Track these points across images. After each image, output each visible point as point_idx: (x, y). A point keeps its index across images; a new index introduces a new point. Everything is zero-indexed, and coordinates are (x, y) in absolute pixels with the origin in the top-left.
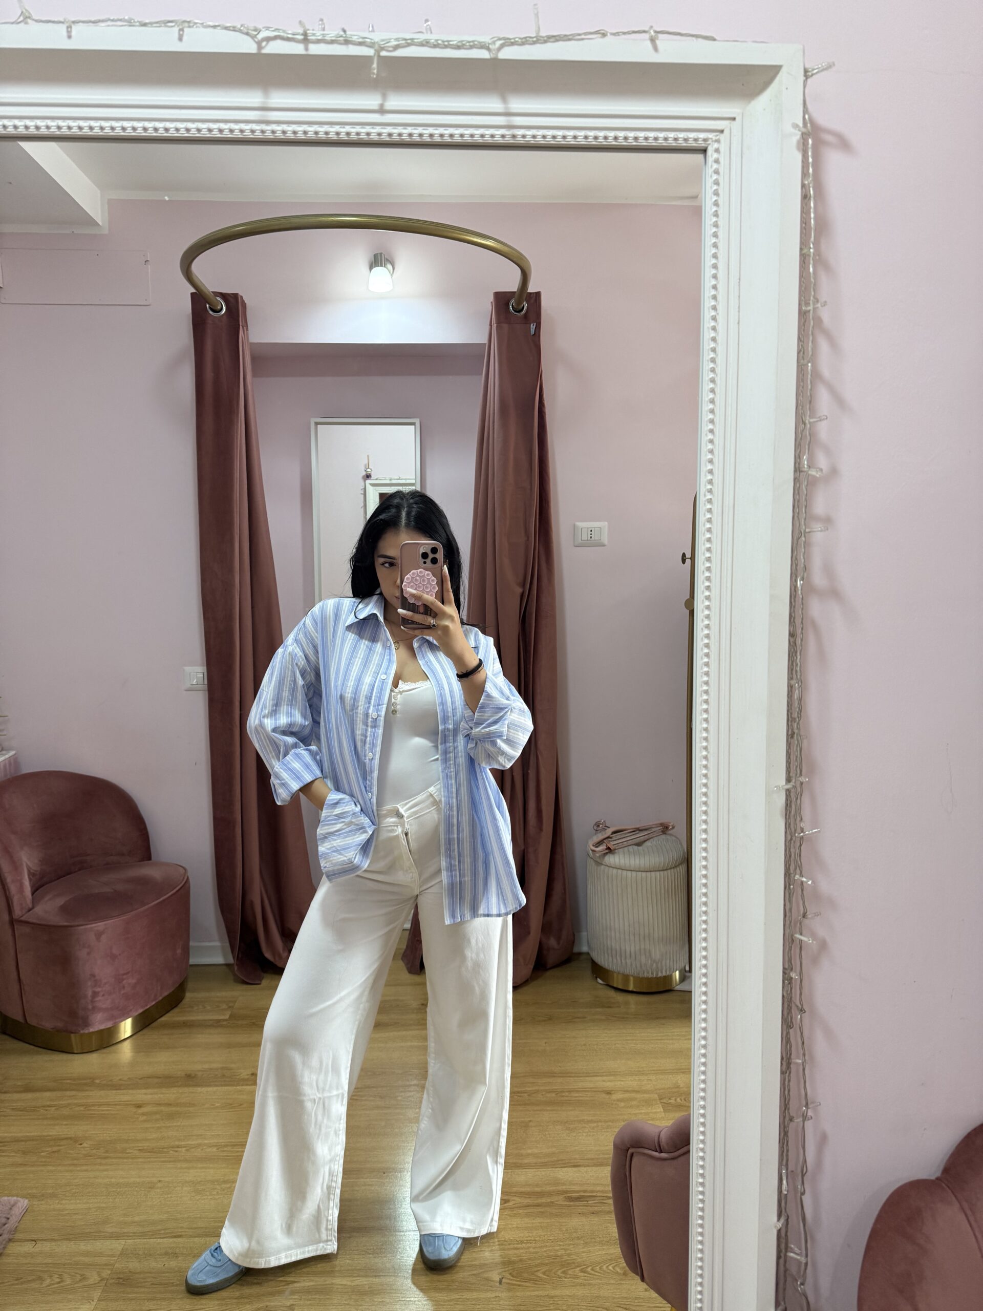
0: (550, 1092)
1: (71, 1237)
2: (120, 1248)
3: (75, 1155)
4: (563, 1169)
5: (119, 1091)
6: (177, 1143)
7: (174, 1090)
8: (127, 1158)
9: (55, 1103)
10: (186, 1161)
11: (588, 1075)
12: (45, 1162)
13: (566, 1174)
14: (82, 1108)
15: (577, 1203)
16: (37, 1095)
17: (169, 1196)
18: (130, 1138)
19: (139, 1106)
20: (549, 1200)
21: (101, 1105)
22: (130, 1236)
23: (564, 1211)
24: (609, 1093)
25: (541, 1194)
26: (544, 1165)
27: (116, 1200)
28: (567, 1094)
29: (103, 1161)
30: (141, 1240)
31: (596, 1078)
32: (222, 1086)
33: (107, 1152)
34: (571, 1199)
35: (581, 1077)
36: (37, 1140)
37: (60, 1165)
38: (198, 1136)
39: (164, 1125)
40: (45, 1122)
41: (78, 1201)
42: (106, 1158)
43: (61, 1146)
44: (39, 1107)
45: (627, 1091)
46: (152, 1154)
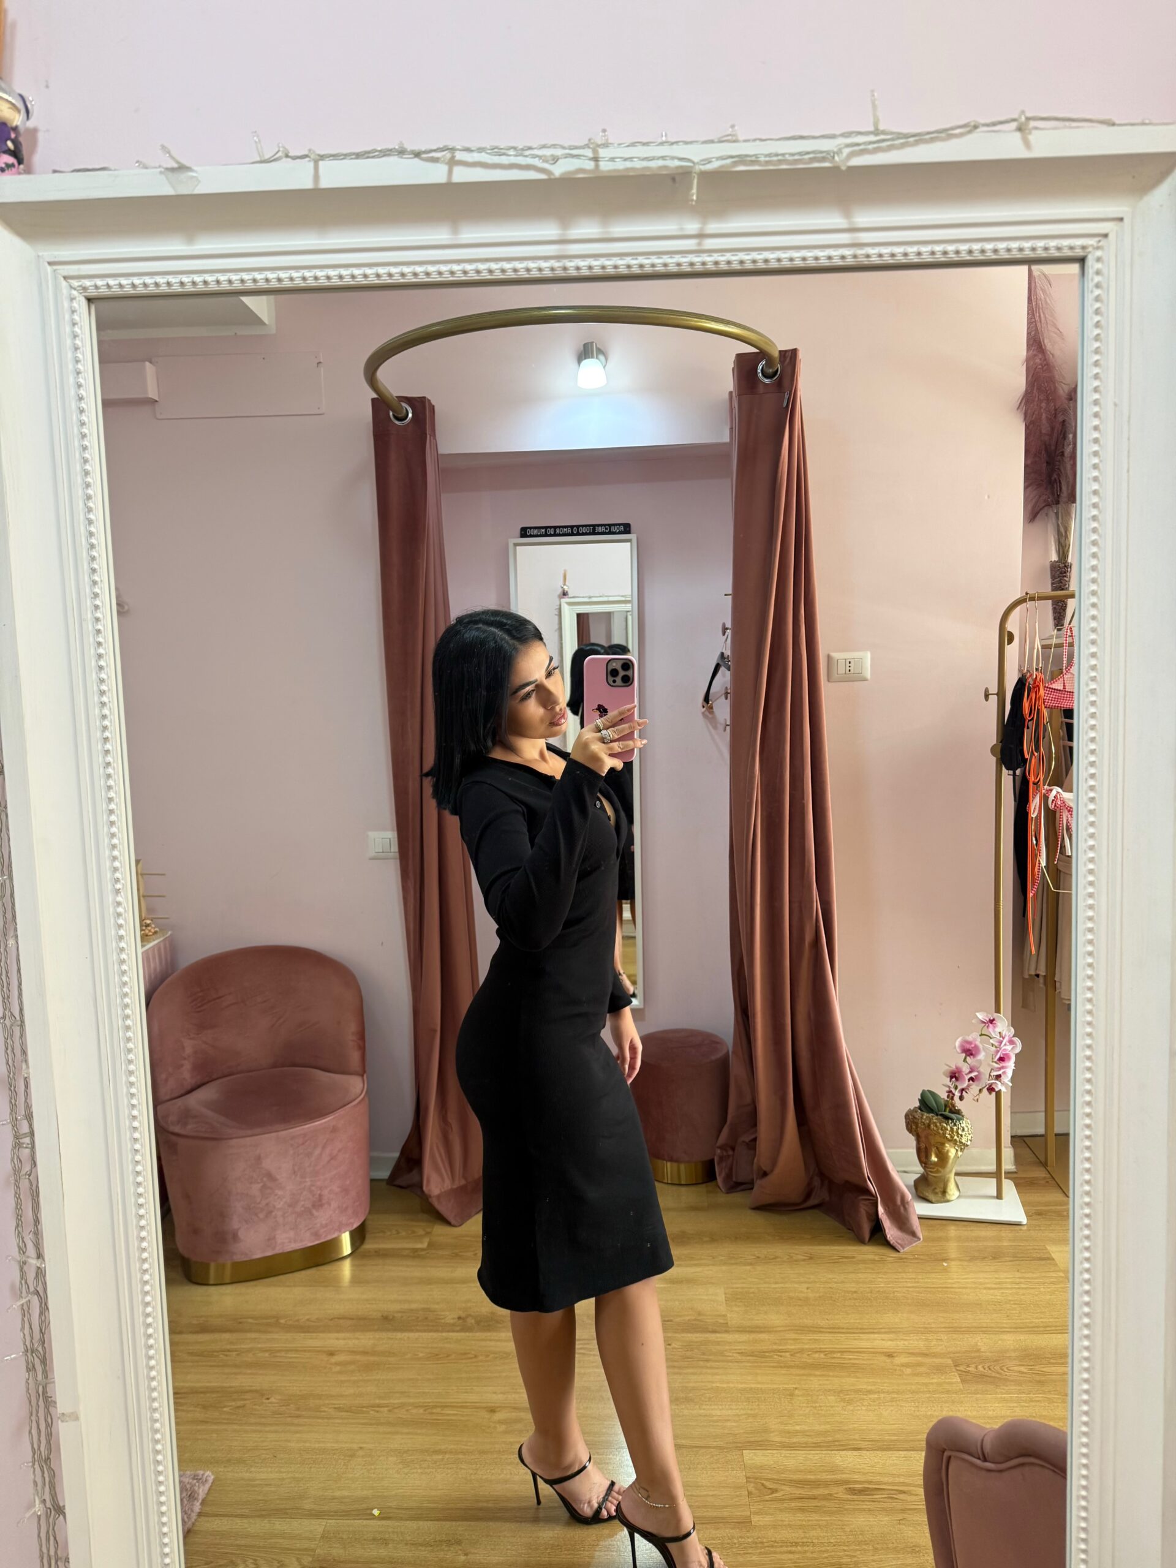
0: (816, 1352)
1: (264, 1513)
2: (321, 1529)
3: (263, 1412)
4: (841, 1452)
5: (307, 1334)
6: (377, 1401)
7: (370, 1335)
8: (322, 1418)
9: (235, 1347)
10: (389, 1424)
11: (863, 1331)
12: (228, 1419)
13: (846, 1459)
14: (267, 1355)
15: (862, 1497)
16: (217, 1336)
17: (373, 1467)
18: (324, 1393)
19: (331, 1354)
20: (826, 1492)
21: (287, 1351)
22: (333, 1516)
23: (846, 1507)
24: (890, 1355)
25: (816, 1484)
26: (817, 1446)
27: (312, 1469)
28: (839, 1355)
29: (296, 1421)
30: (344, 1521)
31: (872, 1336)
32: (425, 1331)
33: (298, 1409)
34: (853, 1491)
35: (854, 1333)
36: (218, 1392)
37: (245, 1424)
38: (402, 1393)
39: (361, 1378)
40: (227, 1370)
41: (270, 1469)
42: (298, 1417)
43: (246, 1400)
44: (218, 1352)
45: (913, 1354)
46: (349, 1414)
